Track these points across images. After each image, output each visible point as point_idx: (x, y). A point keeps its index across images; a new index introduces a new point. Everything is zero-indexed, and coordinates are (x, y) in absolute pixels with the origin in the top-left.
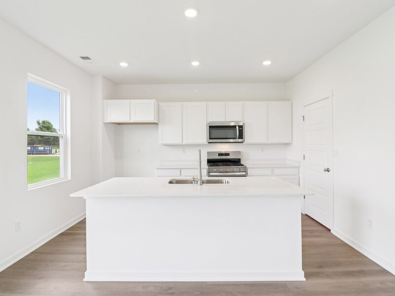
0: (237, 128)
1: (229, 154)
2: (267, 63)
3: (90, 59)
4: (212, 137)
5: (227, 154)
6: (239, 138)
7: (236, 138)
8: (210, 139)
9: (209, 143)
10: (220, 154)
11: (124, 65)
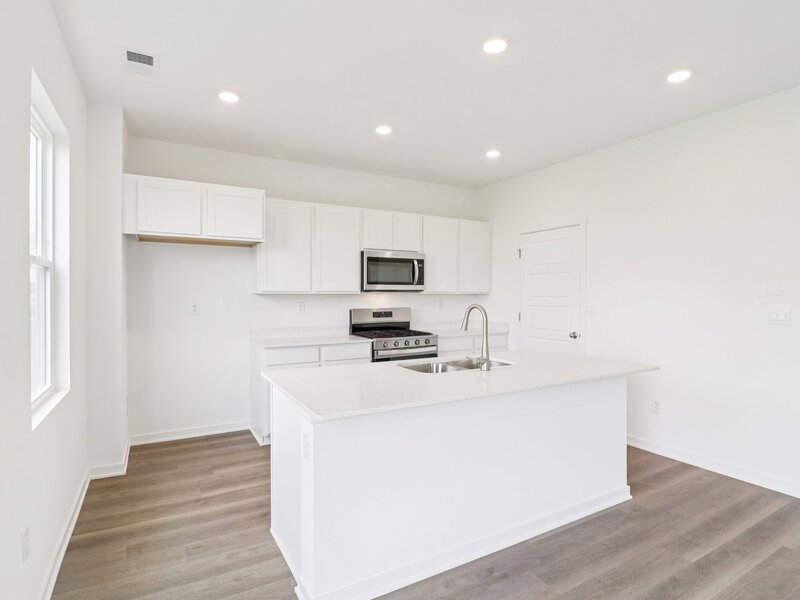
0: (416, 263)
1: (391, 313)
6: (418, 283)
7: (412, 284)
8: (368, 283)
9: (364, 291)
10: (377, 315)
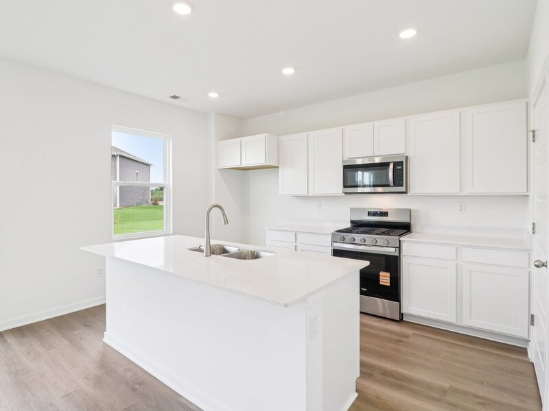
0: (392, 166)
1: (387, 212)
2: (408, 34)
3: (178, 97)
4: (349, 184)
5: (385, 214)
6: (395, 185)
7: (389, 186)
8: (345, 187)
9: (345, 193)
10: (372, 214)
11: (213, 95)
